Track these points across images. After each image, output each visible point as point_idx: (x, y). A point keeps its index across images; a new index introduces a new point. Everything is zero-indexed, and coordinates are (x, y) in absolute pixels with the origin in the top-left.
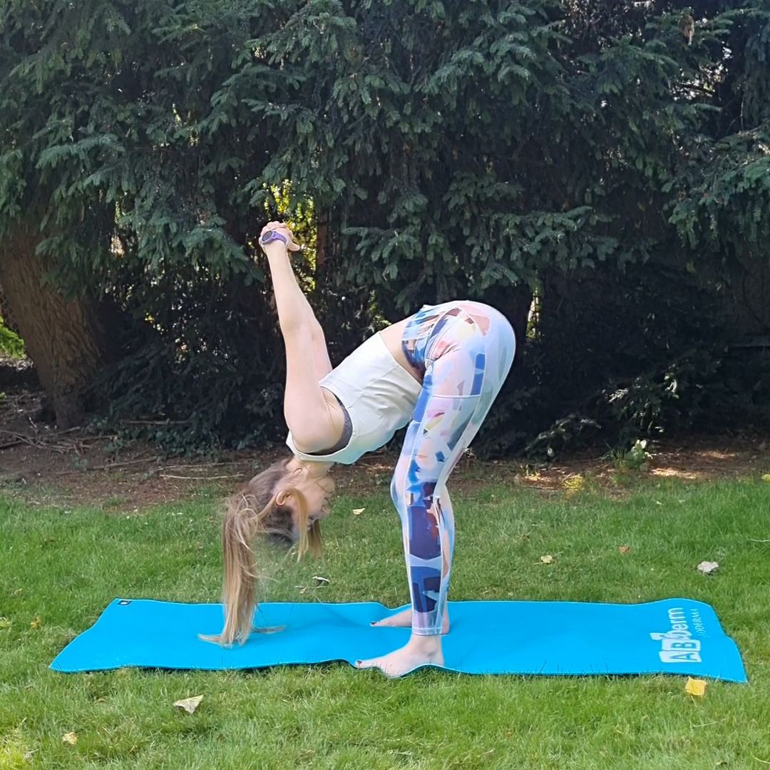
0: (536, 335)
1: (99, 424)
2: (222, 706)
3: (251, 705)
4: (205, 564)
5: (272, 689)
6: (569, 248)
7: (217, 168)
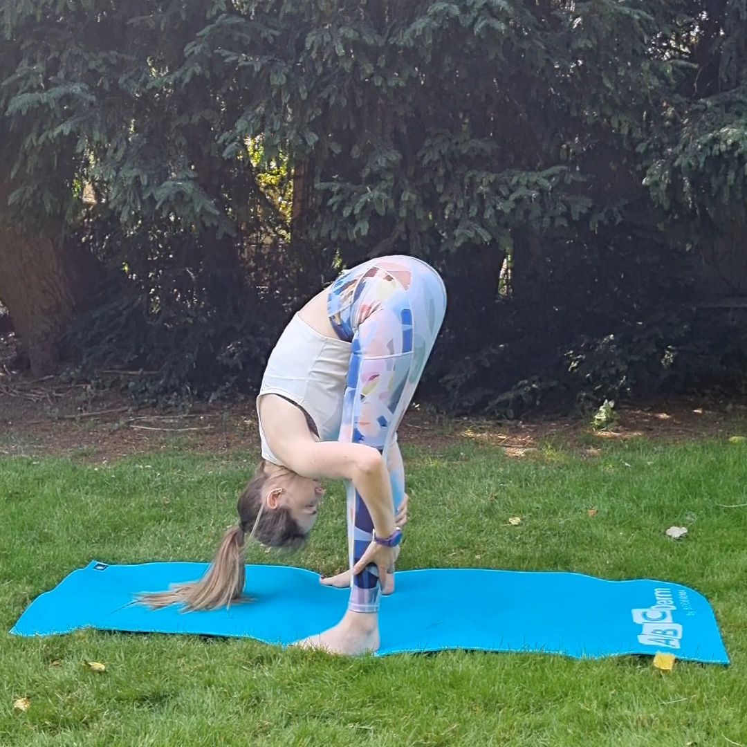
0: (507, 293)
1: (72, 373)
2: (180, 673)
3: (210, 672)
4: (170, 520)
5: (231, 655)
6: (543, 206)
7: (190, 119)
